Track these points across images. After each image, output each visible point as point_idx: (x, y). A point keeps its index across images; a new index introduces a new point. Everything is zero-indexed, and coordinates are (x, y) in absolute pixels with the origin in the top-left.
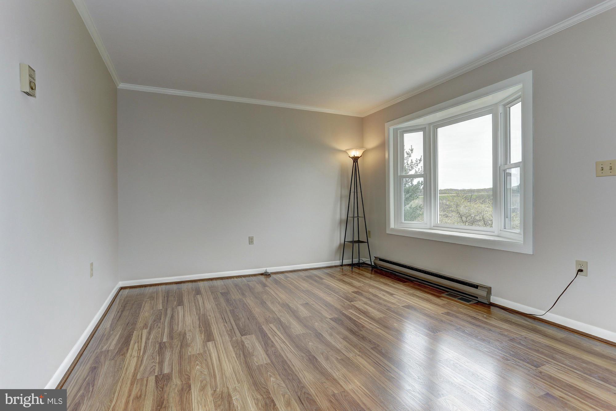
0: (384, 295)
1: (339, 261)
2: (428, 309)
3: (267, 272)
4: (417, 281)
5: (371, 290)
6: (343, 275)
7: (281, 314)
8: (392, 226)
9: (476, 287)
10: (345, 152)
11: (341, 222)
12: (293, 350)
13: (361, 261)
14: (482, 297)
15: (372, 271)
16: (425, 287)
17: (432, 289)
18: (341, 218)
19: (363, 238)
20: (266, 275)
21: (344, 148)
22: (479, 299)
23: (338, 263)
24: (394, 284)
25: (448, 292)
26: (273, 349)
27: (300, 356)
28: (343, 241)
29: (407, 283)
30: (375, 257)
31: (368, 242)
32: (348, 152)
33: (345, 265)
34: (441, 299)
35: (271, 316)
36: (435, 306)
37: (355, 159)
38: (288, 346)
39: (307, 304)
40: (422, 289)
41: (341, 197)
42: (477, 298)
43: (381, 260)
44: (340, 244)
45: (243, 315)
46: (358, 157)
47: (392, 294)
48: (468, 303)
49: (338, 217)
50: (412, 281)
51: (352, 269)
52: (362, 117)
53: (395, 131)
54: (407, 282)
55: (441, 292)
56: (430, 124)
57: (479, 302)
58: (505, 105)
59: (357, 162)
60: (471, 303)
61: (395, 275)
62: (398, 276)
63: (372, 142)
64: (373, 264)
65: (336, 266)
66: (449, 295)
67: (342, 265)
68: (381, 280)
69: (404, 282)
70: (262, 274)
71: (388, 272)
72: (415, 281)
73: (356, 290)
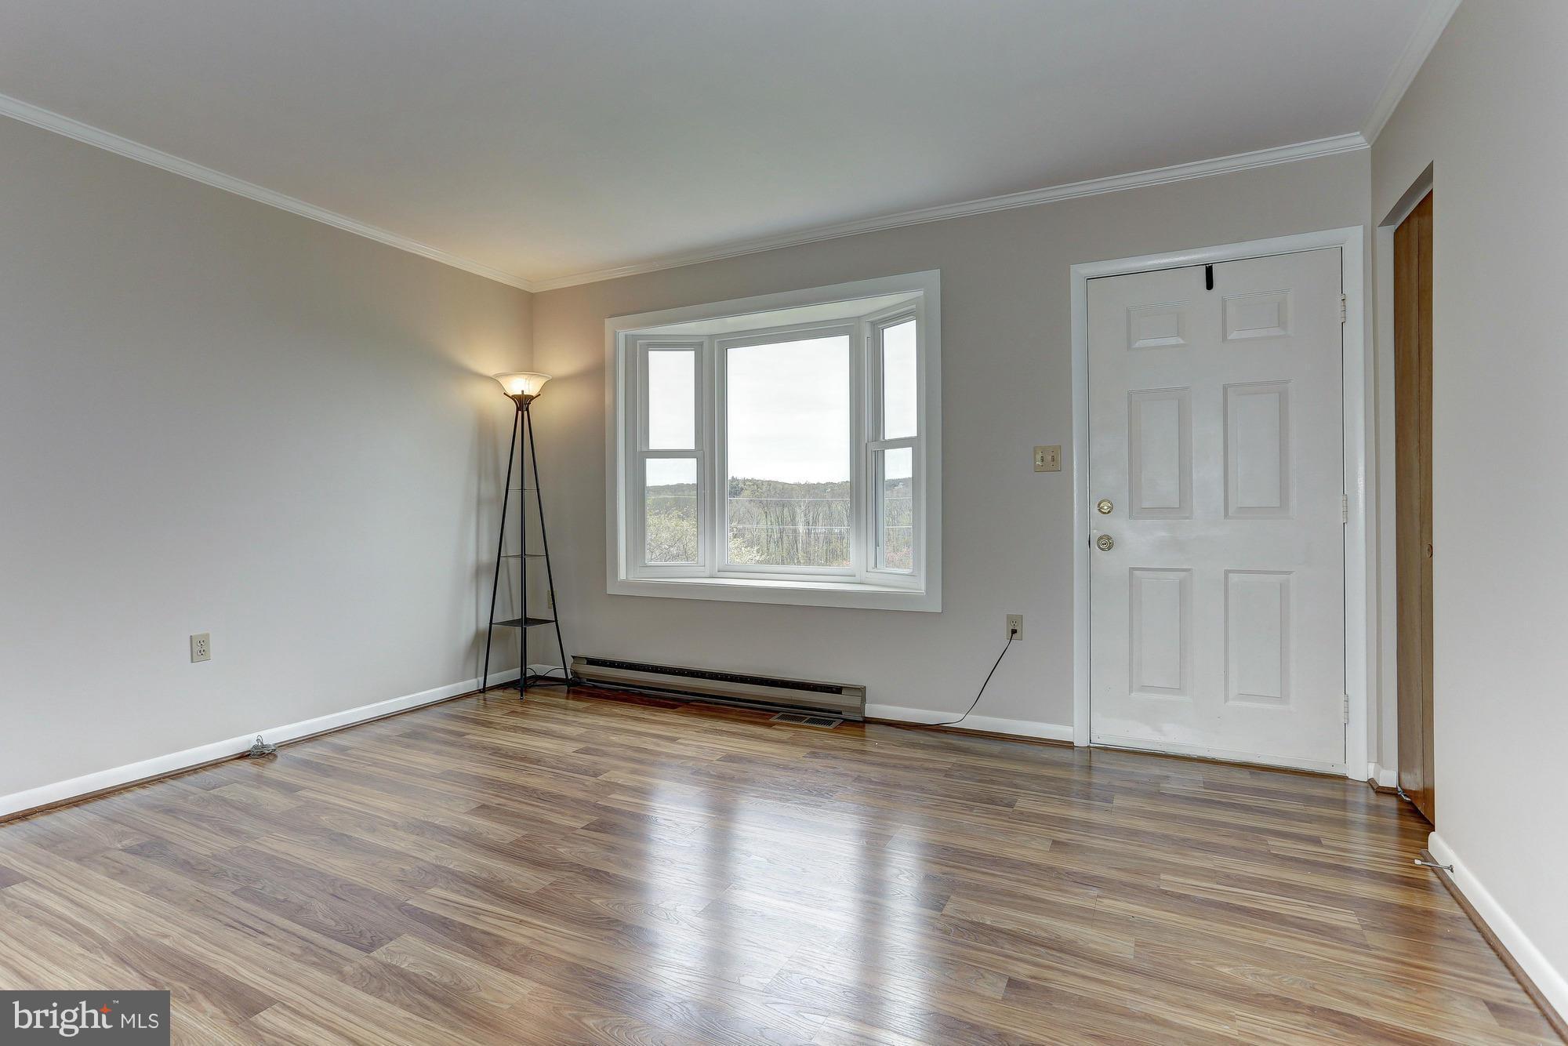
0: (658, 745)
1: (474, 680)
2: (772, 754)
3: (263, 746)
4: (697, 701)
5: (614, 738)
6: (507, 714)
7: (433, 854)
8: (622, 575)
9: (837, 690)
10: (494, 380)
11: (478, 571)
12: (572, 933)
13: (529, 674)
14: (851, 709)
15: (568, 692)
16: (727, 712)
17: (741, 712)
18: (478, 560)
19: (539, 609)
20: (260, 754)
21: (490, 370)
22: (844, 715)
23: (472, 684)
24: (655, 715)
25: (778, 712)
26: (509, 950)
27: (602, 940)
28: (484, 624)
29: (680, 709)
30: (573, 657)
31: (556, 621)
32: (502, 381)
33: (492, 688)
34: (774, 728)
35: (407, 868)
36: (781, 746)
37: (523, 403)
38: (545, 928)
39: (483, 806)
40: (724, 715)
41: (479, 502)
42: (841, 713)
43: (592, 662)
44: (478, 635)
45: (302, 892)
46: (532, 398)
47: (673, 740)
48: (831, 727)
49: (470, 559)
50: (687, 703)
51: (522, 695)
52: (534, 291)
53: (631, 341)
54: (680, 706)
55: (767, 715)
56: (712, 337)
57: (845, 720)
58: (874, 324)
59: (527, 410)
60: (834, 725)
61: (641, 694)
62: (646, 695)
63: (564, 360)
64: (570, 677)
65: (468, 695)
66: (783, 717)
67: (484, 690)
68: (617, 710)
69: (673, 707)
70: (243, 756)
71: (617, 690)
72: (692, 701)
73: (581, 746)
